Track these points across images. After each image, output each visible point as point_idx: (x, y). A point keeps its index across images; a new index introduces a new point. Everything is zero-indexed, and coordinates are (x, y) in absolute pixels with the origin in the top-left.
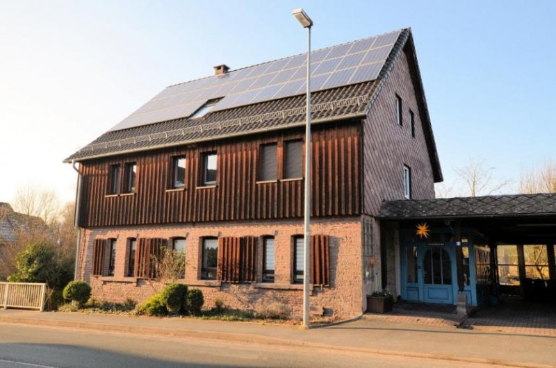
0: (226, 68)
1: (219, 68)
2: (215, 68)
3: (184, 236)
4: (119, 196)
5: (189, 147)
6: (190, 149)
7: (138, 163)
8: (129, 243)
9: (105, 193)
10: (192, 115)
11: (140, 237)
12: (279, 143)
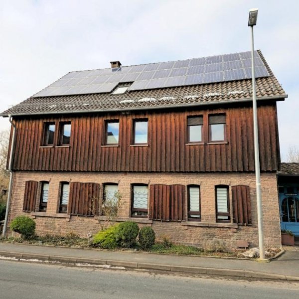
0: (119, 64)
1: (114, 63)
2: (111, 63)
3: (116, 182)
4: (54, 147)
5: (123, 113)
6: (123, 115)
7: (73, 122)
8: (61, 186)
9: (39, 144)
10: (112, 92)
11: (72, 181)
12: (204, 116)
